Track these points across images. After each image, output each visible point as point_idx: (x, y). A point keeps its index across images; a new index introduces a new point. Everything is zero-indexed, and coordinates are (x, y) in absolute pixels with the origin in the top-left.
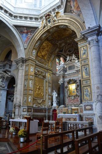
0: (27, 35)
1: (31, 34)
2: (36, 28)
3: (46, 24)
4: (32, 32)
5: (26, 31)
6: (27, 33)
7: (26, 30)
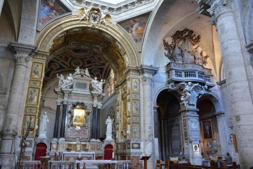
0: (50, 11)
1: (56, 14)
2: (68, 10)
3: (88, 18)
4: (58, 12)
5: (52, 4)
6: (52, 9)
7: (54, 3)
